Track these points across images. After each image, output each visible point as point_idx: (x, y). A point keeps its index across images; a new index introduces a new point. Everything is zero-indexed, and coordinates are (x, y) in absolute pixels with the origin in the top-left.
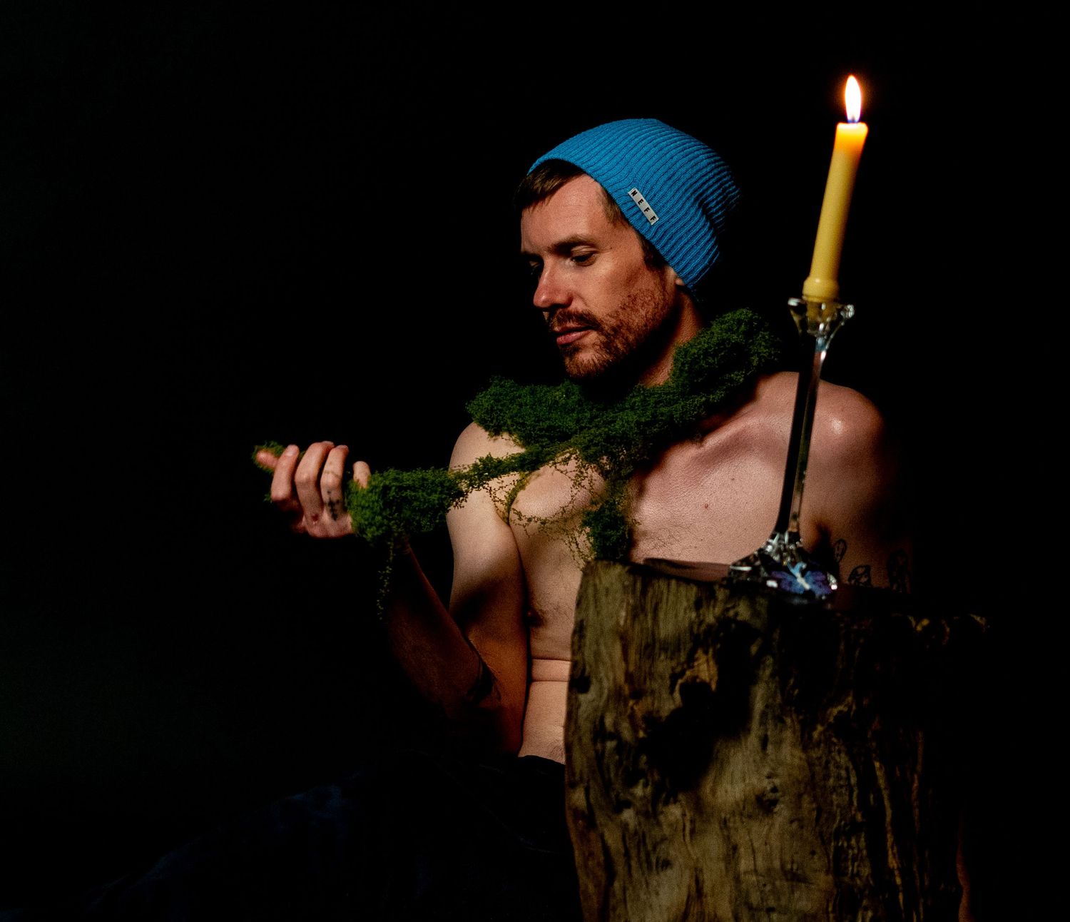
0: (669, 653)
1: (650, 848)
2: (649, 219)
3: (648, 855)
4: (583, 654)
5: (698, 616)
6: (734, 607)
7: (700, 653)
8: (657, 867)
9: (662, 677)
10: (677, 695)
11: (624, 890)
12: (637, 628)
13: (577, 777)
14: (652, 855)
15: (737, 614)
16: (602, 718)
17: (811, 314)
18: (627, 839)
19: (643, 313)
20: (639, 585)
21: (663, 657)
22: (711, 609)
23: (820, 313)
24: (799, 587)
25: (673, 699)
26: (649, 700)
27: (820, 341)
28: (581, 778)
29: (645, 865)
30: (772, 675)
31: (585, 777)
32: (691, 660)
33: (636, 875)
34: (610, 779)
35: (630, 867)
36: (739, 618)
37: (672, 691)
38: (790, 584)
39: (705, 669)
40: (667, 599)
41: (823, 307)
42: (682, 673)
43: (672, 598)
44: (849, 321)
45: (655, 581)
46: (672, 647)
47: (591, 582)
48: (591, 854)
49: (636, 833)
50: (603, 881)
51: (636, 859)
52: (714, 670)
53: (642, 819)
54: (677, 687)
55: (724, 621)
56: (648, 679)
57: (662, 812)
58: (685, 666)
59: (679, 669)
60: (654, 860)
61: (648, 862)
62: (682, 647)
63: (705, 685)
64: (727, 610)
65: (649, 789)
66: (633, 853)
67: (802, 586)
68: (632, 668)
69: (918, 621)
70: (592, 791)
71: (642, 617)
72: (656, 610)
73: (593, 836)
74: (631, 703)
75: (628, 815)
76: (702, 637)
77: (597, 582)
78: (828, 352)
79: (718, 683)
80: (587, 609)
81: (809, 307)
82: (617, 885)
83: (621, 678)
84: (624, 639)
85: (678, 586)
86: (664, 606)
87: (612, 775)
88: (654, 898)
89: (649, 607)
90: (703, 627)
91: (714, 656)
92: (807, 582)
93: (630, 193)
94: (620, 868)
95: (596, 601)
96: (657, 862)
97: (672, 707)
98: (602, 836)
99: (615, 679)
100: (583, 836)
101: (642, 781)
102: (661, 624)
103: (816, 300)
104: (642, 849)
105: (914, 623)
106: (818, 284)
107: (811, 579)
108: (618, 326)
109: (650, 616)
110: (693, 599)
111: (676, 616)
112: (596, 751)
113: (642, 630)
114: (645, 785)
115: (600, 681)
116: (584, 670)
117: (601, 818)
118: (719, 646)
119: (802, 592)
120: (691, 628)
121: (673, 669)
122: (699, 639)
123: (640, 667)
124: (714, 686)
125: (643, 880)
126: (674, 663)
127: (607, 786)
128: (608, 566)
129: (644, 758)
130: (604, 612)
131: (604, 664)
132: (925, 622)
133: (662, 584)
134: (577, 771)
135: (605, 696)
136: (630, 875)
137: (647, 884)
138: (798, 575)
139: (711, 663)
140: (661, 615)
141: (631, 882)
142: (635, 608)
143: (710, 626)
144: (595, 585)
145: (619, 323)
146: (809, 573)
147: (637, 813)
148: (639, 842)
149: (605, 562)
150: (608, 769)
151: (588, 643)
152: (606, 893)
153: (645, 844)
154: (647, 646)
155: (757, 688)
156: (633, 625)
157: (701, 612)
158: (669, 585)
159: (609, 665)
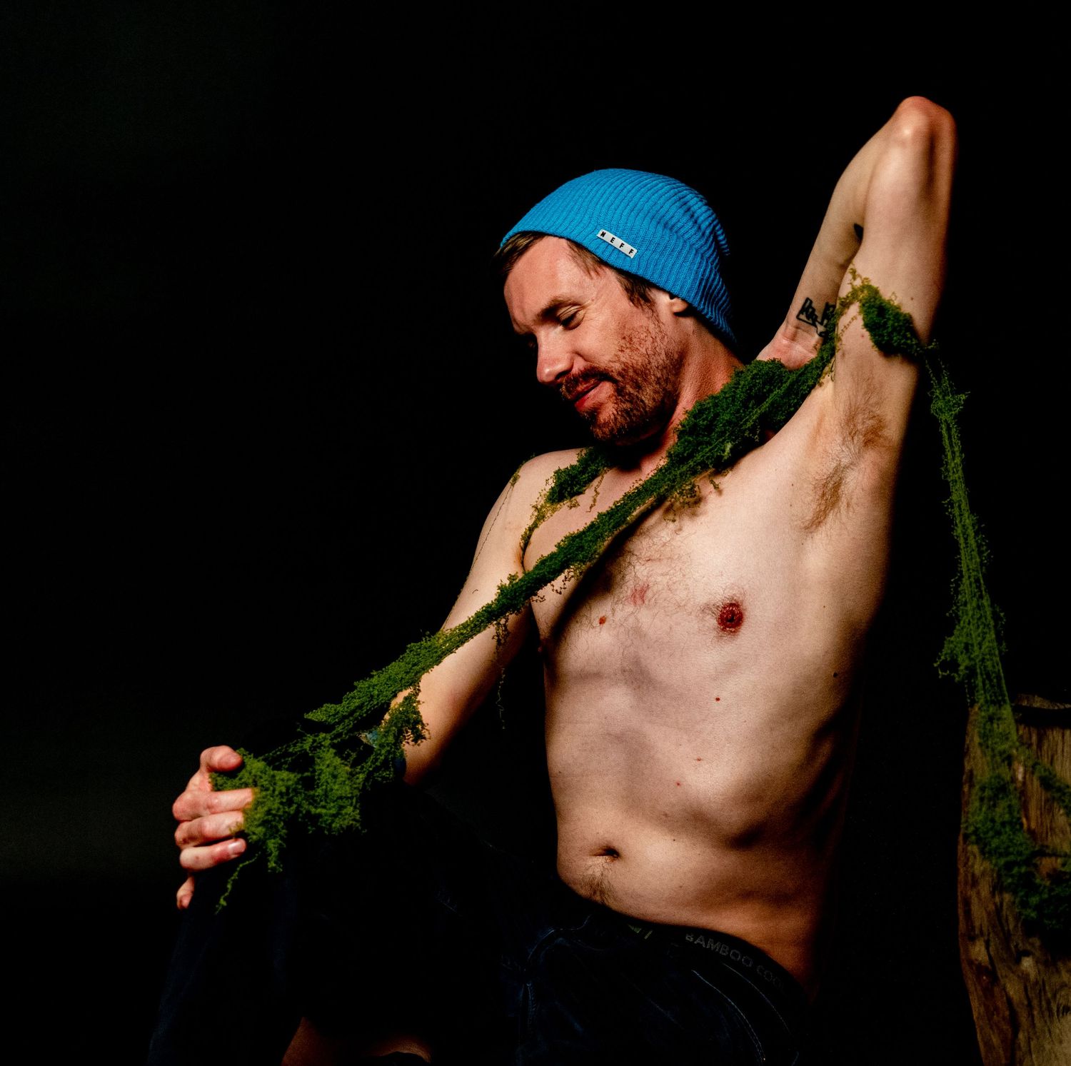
1: (1049, 995)
2: (628, 254)
3: (1048, 1003)
8: (1058, 1015)
11: (1029, 1040)
13: (977, 932)
14: (1052, 1004)
18: (1029, 988)
19: (643, 351)
28: (981, 932)
29: (1047, 1014)
31: (985, 929)
33: (1038, 1024)
34: (1009, 930)
35: (1033, 1016)
48: (996, 1009)
49: (1037, 983)
50: (1010, 1036)
51: (1038, 1009)
53: (1041, 967)
56: (1049, 834)
60: (1055, 1009)
61: (1050, 1010)
66: (1035, 1002)
70: (992, 944)
73: (996, 989)
75: (1028, 965)
82: (1021, 1036)
87: (1011, 927)
88: (1057, 1047)
93: (599, 235)
94: (1024, 1019)
96: (1058, 1008)
98: (1004, 989)
100: (988, 993)
104: (1043, 998)
108: (624, 370)
112: (995, 904)
117: (1001, 971)
125: (1046, 1029)
127: (1007, 938)
134: (977, 924)
136: (1033, 1025)
137: (1050, 1032)
141: (1035, 1033)
145: (623, 366)
147: (1037, 962)
148: (1040, 991)
150: (1007, 920)
152: (1011, 1045)
153: (1045, 992)
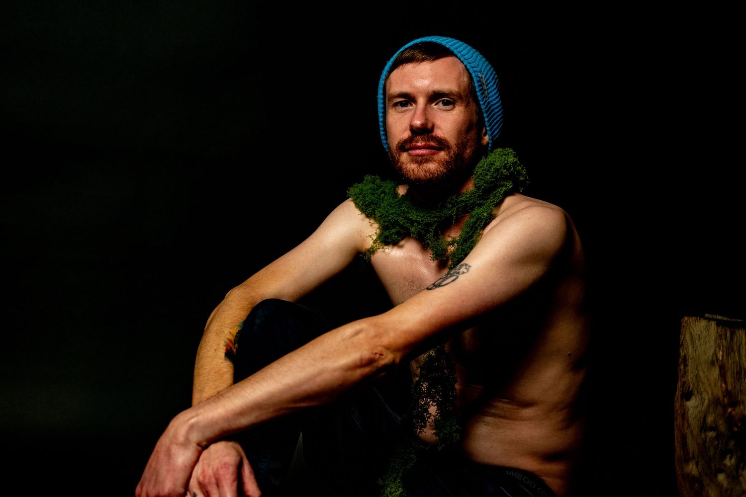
4: (688, 377)
12: (730, 362)
13: (691, 456)
16: (705, 418)
18: (723, 493)
20: (728, 334)
26: (742, 407)
28: (693, 455)
31: (696, 454)
34: (710, 456)
49: (726, 488)
53: (730, 481)
56: (740, 395)
57: (741, 475)
65: (733, 461)
68: (730, 388)
70: (700, 464)
71: (732, 354)
72: (739, 350)
74: (729, 409)
75: (721, 477)
80: (687, 348)
83: (720, 394)
84: (724, 369)
87: (712, 454)
89: (735, 348)
93: (480, 76)
99: (714, 394)
100: (699, 494)
101: (728, 456)
109: (736, 354)
112: (702, 439)
113: (733, 363)
114: (731, 458)
115: (701, 395)
116: (688, 386)
117: (706, 481)
123: (735, 387)
127: (709, 460)
128: (696, 321)
129: (733, 443)
130: (699, 350)
131: (703, 383)
134: (691, 451)
135: (706, 402)
142: (727, 349)
144: (691, 333)
147: (727, 476)
150: (709, 449)
151: (690, 369)
156: (727, 360)
159: (707, 384)
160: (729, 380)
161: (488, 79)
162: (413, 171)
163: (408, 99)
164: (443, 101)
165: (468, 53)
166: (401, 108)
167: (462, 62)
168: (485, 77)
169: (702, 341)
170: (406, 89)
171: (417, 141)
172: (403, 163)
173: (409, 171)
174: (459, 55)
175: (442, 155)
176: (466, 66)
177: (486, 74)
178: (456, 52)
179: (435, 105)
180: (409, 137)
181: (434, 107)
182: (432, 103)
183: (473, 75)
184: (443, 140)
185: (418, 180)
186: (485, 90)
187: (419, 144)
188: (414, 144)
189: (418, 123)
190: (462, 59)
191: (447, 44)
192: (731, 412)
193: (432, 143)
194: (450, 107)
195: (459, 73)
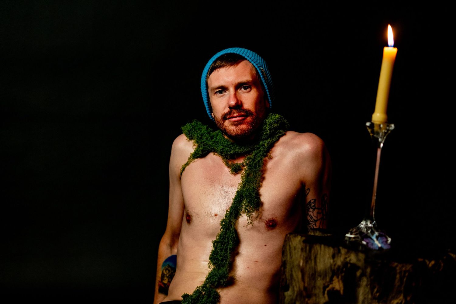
0: (322, 278)
4: (286, 275)
5: (334, 261)
6: (349, 257)
7: (335, 278)
9: (319, 288)
10: (326, 295)
12: (308, 267)
15: (350, 260)
17: (376, 129)
20: (308, 248)
21: (319, 279)
22: (339, 258)
23: (380, 128)
24: (376, 246)
25: (324, 297)
26: (314, 298)
27: (380, 140)
30: (367, 285)
32: (331, 280)
36: (352, 262)
37: (324, 294)
38: (372, 244)
39: (337, 285)
40: (320, 254)
41: (382, 126)
42: (328, 286)
43: (322, 253)
44: (392, 131)
45: (315, 246)
46: (324, 275)
47: (288, 244)
52: (341, 285)
54: (326, 292)
55: (345, 264)
56: (313, 289)
58: (329, 283)
59: (326, 284)
62: (327, 275)
63: (338, 292)
64: (346, 258)
67: (377, 245)
68: (306, 285)
69: (430, 262)
71: (310, 262)
72: (315, 258)
74: (307, 300)
76: (336, 271)
77: (291, 244)
78: (384, 144)
79: (344, 291)
80: (287, 256)
81: (375, 126)
83: (302, 288)
84: (303, 271)
85: (325, 247)
86: (318, 256)
89: (313, 257)
90: (336, 267)
91: (341, 279)
92: (379, 243)
95: (290, 253)
97: (324, 301)
99: (299, 288)
102: (318, 264)
103: (378, 123)
105: (428, 262)
106: (378, 116)
107: (381, 241)
109: (313, 262)
110: (331, 254)
111: (324, 261)
113: (310, 268)
115: (293, 287)
116: (286, 282)
118: (343, 274)
119: (377, 248)
120: (331, 266)
121: (324, 284)
122: (335, 272)
123: (310, 284)
124: (342, 292)
126: (324, 282)
128: (295, 237)
130: (294, 257)
131: (295, 280)
132: (433, 262)
133: (317, 247)
135: (295, 294)
138: (375, 239)
139: (341, 282)
140: (318, 260)
142: (306, 258)
143: (339, 267)
144: (290, 246)
146: (379, 238)
149: (294, 235)
151: (287, 271)
154: (313, 274)
155: (360, 289)
156: (306, 266)
157: (335, 259)
158: (321, 247)
160: (307, 280)
161: (265, 70)
162: (233, 130)
163: (223, 89)
164: (244, 87)
165: (252, 56)
166: (219, 94)
167: (250, 62)
168: (264, 69)
169: (296, 251)
170: (222, 83)
171: (234, 113)
172: (226, 126)
173: (231, 131)
174: (248, 59)
175: (249, 119)
176: (253, 64)
177: (264, 67)
178: (246, 57)
179: (240, 90)
180: (228, 111)
181: (240, 91)
182: (238, 90)
183: (258, 69)
184: (248, 110)
185: (237, 135)
186: (265, 76)
187: (235, 115)
188: (232, 115)
189: (233, 103)
190: (250, 60)
191: (240, 53)
192: (307, 302)
193: (242, 113)
194: (249, 89)
195: (251, 69)
